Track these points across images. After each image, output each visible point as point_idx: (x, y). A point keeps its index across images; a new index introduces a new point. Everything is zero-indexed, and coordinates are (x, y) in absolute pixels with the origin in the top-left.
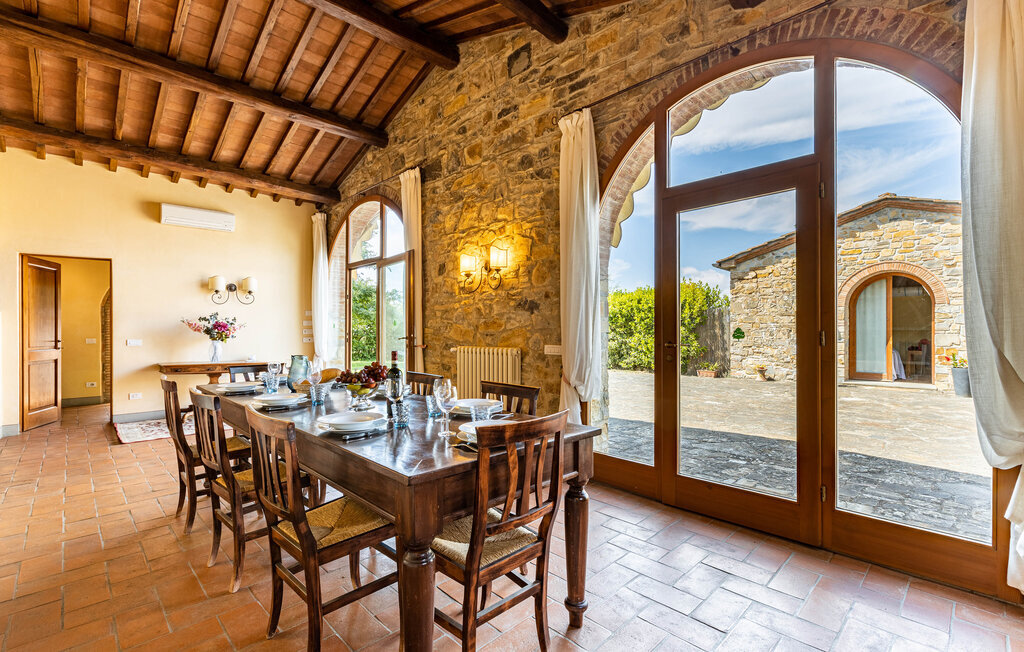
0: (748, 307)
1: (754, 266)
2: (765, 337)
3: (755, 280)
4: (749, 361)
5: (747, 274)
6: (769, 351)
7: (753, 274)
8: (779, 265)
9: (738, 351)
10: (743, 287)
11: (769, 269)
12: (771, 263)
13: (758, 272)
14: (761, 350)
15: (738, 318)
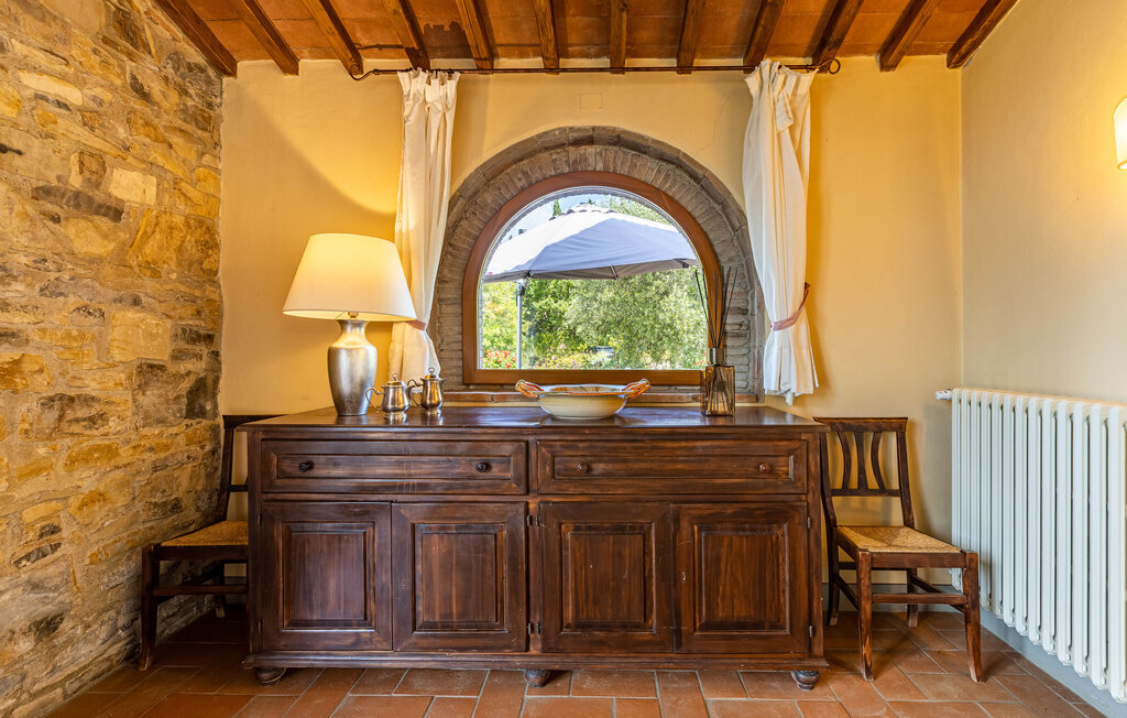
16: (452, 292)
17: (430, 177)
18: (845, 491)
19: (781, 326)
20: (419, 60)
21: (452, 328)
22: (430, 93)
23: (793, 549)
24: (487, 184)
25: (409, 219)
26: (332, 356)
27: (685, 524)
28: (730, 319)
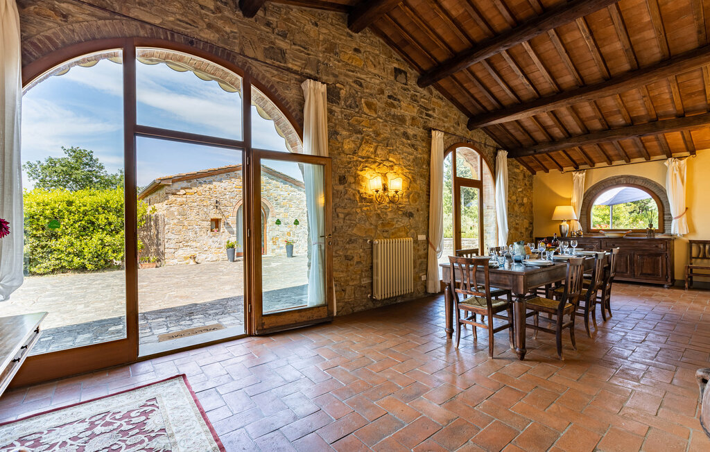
0: (180, 214)
1: (184, 186)
2: (191, 234)
3: (185, 196)
4: (180, 252)
5: (179, 191)
6: (194, 244)
7: (182, 192)
8: (201, 188)
9: (172, 246)
10: (176, 200)
11: (195, 189)
12: (195, 185)
13: (187, 190)
14: (189, 244)
15: (172, 222)
16: (584, 213)
17: (579, 191)
18: (697, 258)
19: (675, 218)
20: (577, 169)
21: (584, 220)
22: (580, 176)
23: (662, 261)
24: (593, 189)
25: (575, 200)
26: (560, 226)
27: (636, 256)
28: (666, 216)
